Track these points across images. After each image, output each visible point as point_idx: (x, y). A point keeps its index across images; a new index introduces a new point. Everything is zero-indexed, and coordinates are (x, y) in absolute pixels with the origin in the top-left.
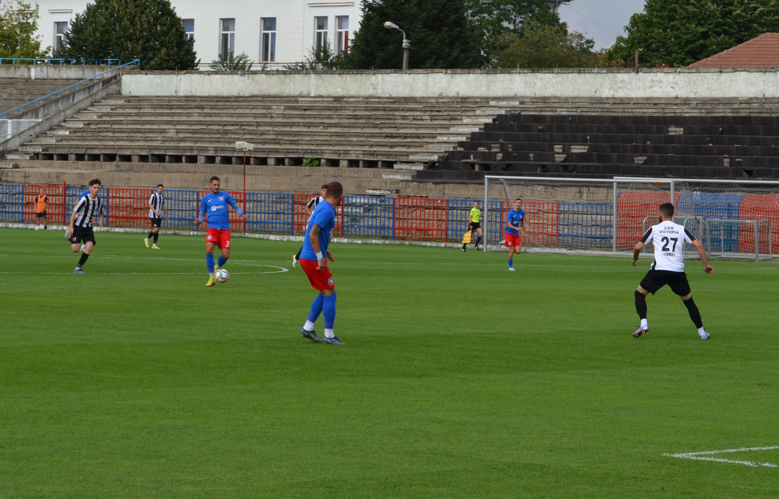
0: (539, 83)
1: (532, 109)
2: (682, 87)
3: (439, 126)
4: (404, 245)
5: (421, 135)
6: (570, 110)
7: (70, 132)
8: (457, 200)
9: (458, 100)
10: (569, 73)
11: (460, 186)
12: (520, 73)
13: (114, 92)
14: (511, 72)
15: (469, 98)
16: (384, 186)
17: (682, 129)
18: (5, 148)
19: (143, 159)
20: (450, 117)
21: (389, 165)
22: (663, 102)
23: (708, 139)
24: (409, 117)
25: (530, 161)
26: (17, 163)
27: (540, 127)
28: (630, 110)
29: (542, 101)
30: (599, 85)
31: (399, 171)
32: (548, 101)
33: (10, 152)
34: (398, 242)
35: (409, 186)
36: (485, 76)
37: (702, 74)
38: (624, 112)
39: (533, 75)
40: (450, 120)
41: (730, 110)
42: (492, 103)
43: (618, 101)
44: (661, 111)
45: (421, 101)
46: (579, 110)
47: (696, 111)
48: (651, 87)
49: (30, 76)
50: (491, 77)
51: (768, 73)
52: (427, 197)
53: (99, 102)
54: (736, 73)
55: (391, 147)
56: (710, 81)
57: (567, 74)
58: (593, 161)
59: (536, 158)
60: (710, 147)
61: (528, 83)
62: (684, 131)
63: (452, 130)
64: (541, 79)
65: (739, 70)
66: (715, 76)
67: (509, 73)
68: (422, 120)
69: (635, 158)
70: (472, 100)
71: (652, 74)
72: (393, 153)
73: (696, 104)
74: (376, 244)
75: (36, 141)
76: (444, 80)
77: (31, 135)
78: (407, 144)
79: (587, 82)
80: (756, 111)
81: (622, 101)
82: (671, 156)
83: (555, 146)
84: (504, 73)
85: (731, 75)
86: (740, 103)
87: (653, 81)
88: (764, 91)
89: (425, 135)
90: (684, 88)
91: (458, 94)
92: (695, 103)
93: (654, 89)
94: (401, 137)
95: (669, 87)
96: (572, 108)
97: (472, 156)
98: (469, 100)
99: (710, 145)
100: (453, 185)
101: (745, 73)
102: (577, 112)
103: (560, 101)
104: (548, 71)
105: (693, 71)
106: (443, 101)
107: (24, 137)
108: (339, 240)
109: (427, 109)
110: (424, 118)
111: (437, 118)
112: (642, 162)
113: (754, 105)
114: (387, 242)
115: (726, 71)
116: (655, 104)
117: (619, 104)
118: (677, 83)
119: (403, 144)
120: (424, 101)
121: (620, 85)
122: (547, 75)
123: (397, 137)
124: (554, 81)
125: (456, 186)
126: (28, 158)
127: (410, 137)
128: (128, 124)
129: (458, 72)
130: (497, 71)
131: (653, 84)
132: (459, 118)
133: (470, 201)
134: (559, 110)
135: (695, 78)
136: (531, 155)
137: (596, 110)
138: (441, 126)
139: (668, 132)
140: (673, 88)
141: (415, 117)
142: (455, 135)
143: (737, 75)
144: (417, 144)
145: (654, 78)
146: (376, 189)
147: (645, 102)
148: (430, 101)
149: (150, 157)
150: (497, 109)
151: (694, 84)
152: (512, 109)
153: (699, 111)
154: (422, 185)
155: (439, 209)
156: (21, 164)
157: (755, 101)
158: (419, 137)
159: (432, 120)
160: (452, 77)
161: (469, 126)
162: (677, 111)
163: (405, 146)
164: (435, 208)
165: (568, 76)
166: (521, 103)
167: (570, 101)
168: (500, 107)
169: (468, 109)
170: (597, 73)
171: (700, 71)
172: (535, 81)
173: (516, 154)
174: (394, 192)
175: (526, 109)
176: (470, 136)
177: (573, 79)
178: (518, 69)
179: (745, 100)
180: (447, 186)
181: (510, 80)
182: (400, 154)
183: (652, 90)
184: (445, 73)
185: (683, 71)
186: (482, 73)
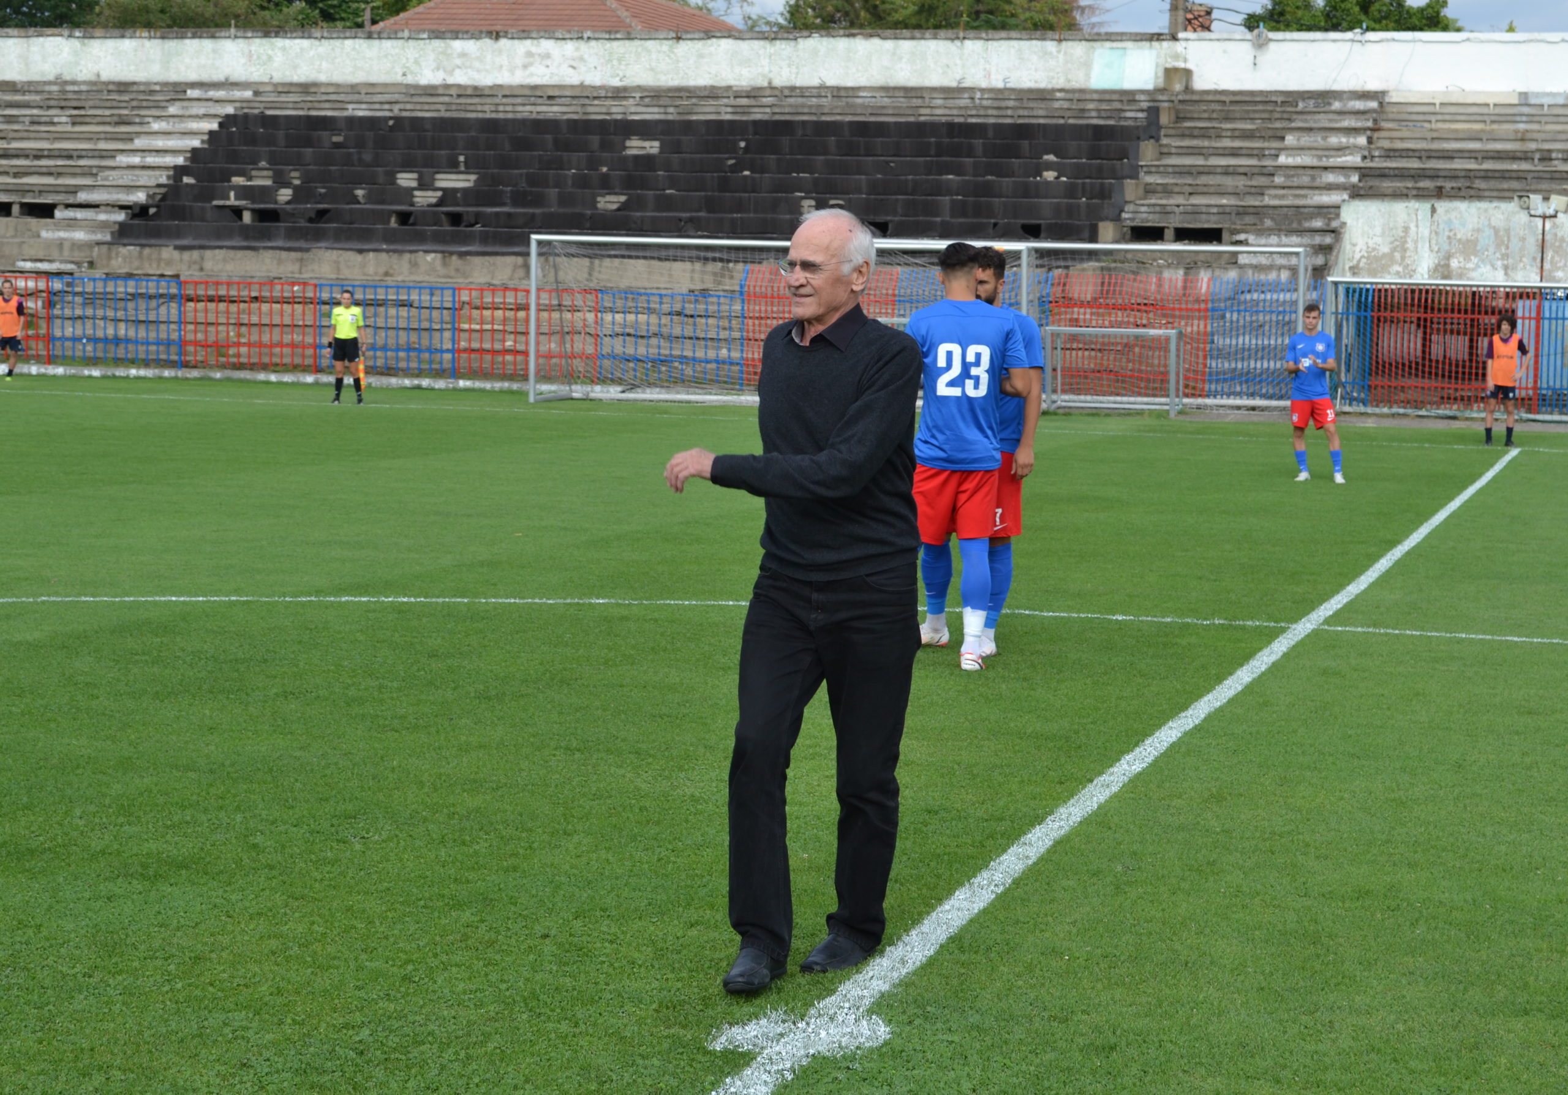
0: (279, 58)
1: (291, 105)
2: (592, 66)
3: (103, 136)
4: (211, 379)
5: (75, 154)
6: (377, 106)
8: (250, 284)
9: (111, 87)
10: (346, 38)
11: (240, 254)
12: (236, 37)
14: (217, 35)
15: (134, 83)
16: (55, 254)
17: (656, 144)
20: (116, 119)
21: (45, 211)
22: (568, 93)
23: (731, 162)
24: (21, 119)
25: (359, 203)
27: (335, 139)
28: (509, 108)
29: (299, 90)
30: (412, 60)
31: (72, 224)
32: (313, 90)
34: (195, 373)
35: (117, 254)
36: (157, 42)
37: (637, 43)
38: (497, 111)
39: (265, 41)
40: (117, 124)
41: (729, 110)
42: (191, 93)
43: (469, 92)
44: (579, 109)
45: (26, 88)
46: (396, 108)
47: (656, 110)
48: (525, 67)
50: (172, 45)
51: (778, 42)
52: (177, 276)
54: (709, 42)
55: (16, 175)
56: (654, 56)
57: (340, 41)
58: (503, 204)
59: (369, 198)
60: (746, 176)
61: (255, 57)
62: (661, 147)
63: (139, 143)
64: (284, 49)
65: (718, 34)
66: (665, 46)
67: (213, 37)
68: (53, 123)
69: (599, 199)
70: (142, 88)
71: (528, 42)
72: (34, 188)
73: (641, 98)
74: (138, 378)
76: (66, 49)
78: (53, 170)
79: (386, 56)
80: (787, 110)
81: (478, 92)
82: (671, 195)
83: (399, 175)
84: (201, 37)
85: (699, 45)
86: (735, 97)
87: (529, 54)
88: (771, 75)
89: (84, 153)
90: (599, 68)
91: (98, 75)
92: (638, 95)
93: (532, 69)
94: (27, 157)
95: (565, 67)
96: (381, 103)
97: (232, 194)
98: (135, 88)
99: (747, 173)
100: (223, 251)
101: (730, 41)
102: (391, 110)
103: (341, 90)
104: (300, 34)
105: (618, 36)
106: (76, 88)
108: (43, 370)
109: (52, 103)
110: (56, 120)
111: (88, 120)
112: (615, 206)
113: (764, 100)
114: (167, 373)
115: (689, 36)
116: (550, 98)
117: (471, 96)
118: (582, 59)
119: (44, 170)
120: (32, 88)
121: (458, 62)
122: (297, 41)
123: (17, 156)
124: (312, 53)
125: (231, 253)
127: (49, 157)
129: (98, 35)
130: (186, 33)
131: (531, 60)
132: (137, 120)
133: (282, 284)
134: (350, 106)
135: (622, 50)
136: (360, 193)
137: (433, 107)
138: (109, 136)
139: (625, 148)
140: (574, 68)
141: (36, 119)
142: (154, 154)
143: (712, 45)
144: (78, 170)
145: (534, 49)
146: (41, 261)
147: (528, 93)
148: (47, 88)
150: (210, 104)
151: (620, 60)
152: (245, 105)
153: (662, 110)
154: (147, 251)
155: (221, 301)
157: (768, 92)
158: (70, 157)
159: (74, 124)
160: (84, 44)
161: (173, 136)
162: (614, 110)
163: (50, 174)
164: (211, 299)
165: (343, 44)
166: (256, 93)
167: (363, 91)
168: (217, 101)
169: (145, 104)
170: (409, 38)
171: (632, 36)
172: (270, 52)
173: (323, 191)
174: (86, 265)
175: (278, 105)
176: (189, 155)
177: (354, 49)
178: (233, 30)
179: (747, 91)
180: (208, 253)
181: (214, 51)
182: (51, 189)
183: (527, 72)
184: (70, 36)
185: (597, 36)
186: (150, 38)
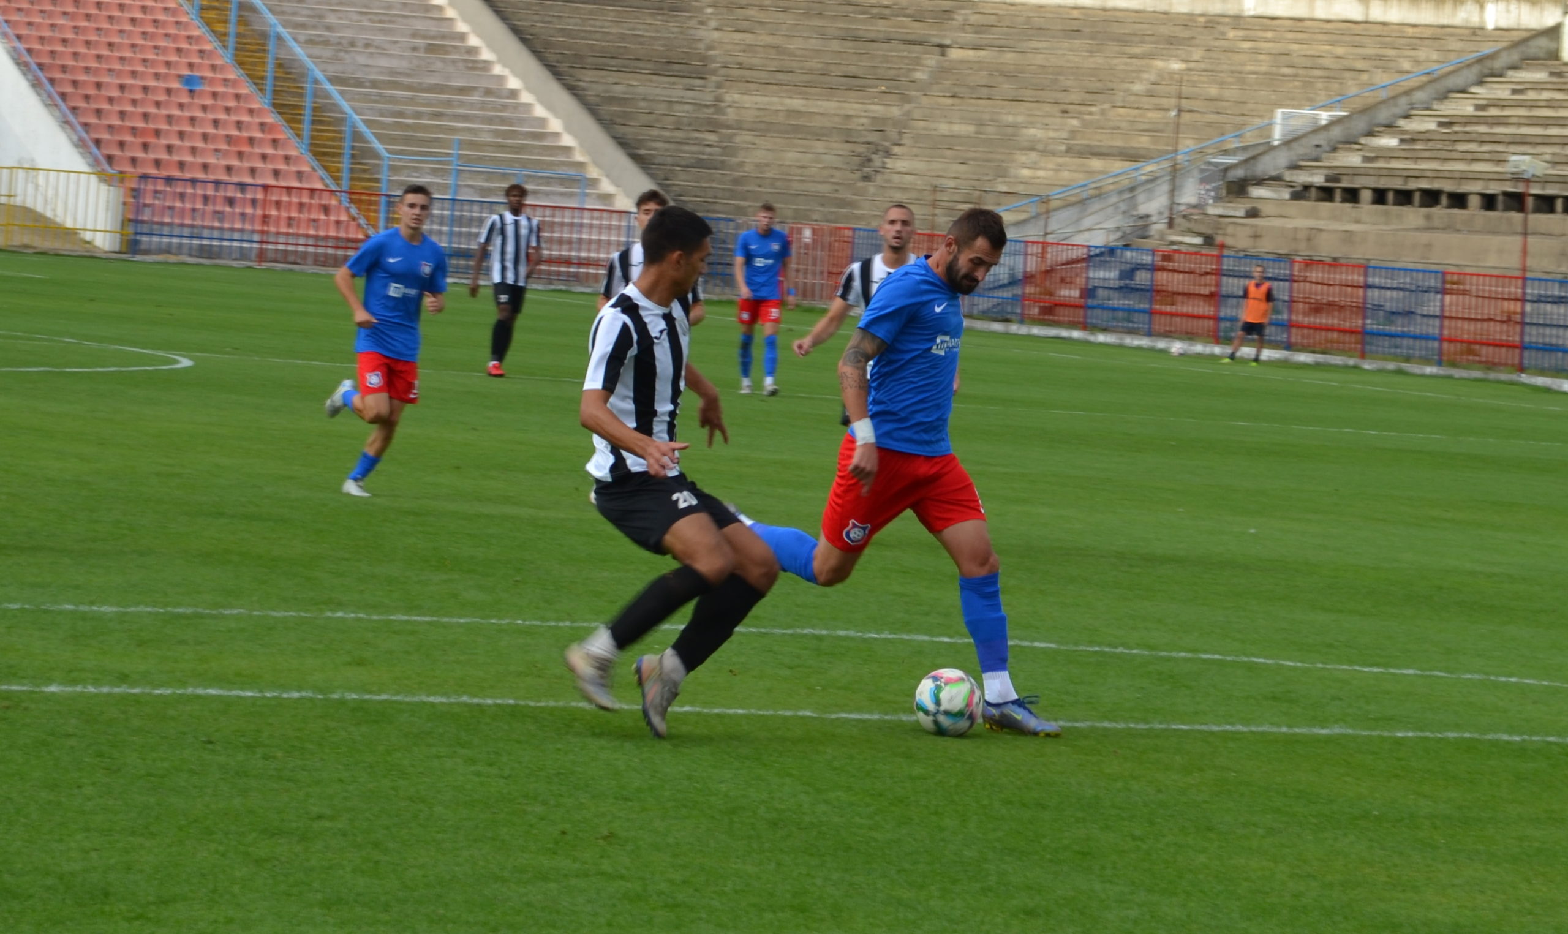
7: (1402, 141)
13: (1542, 55)
18: (1249, 173)
19: (1489, 202)
26: (1259, 205)
33: (1260, 182)
53: (1501, 76)
75: (1328, 159)
77: (1318, 146)
107: (1300, 149)
126: (1287, 196)
128: (1520, 125)
149: (1501, 198)
156: (1265, 209)
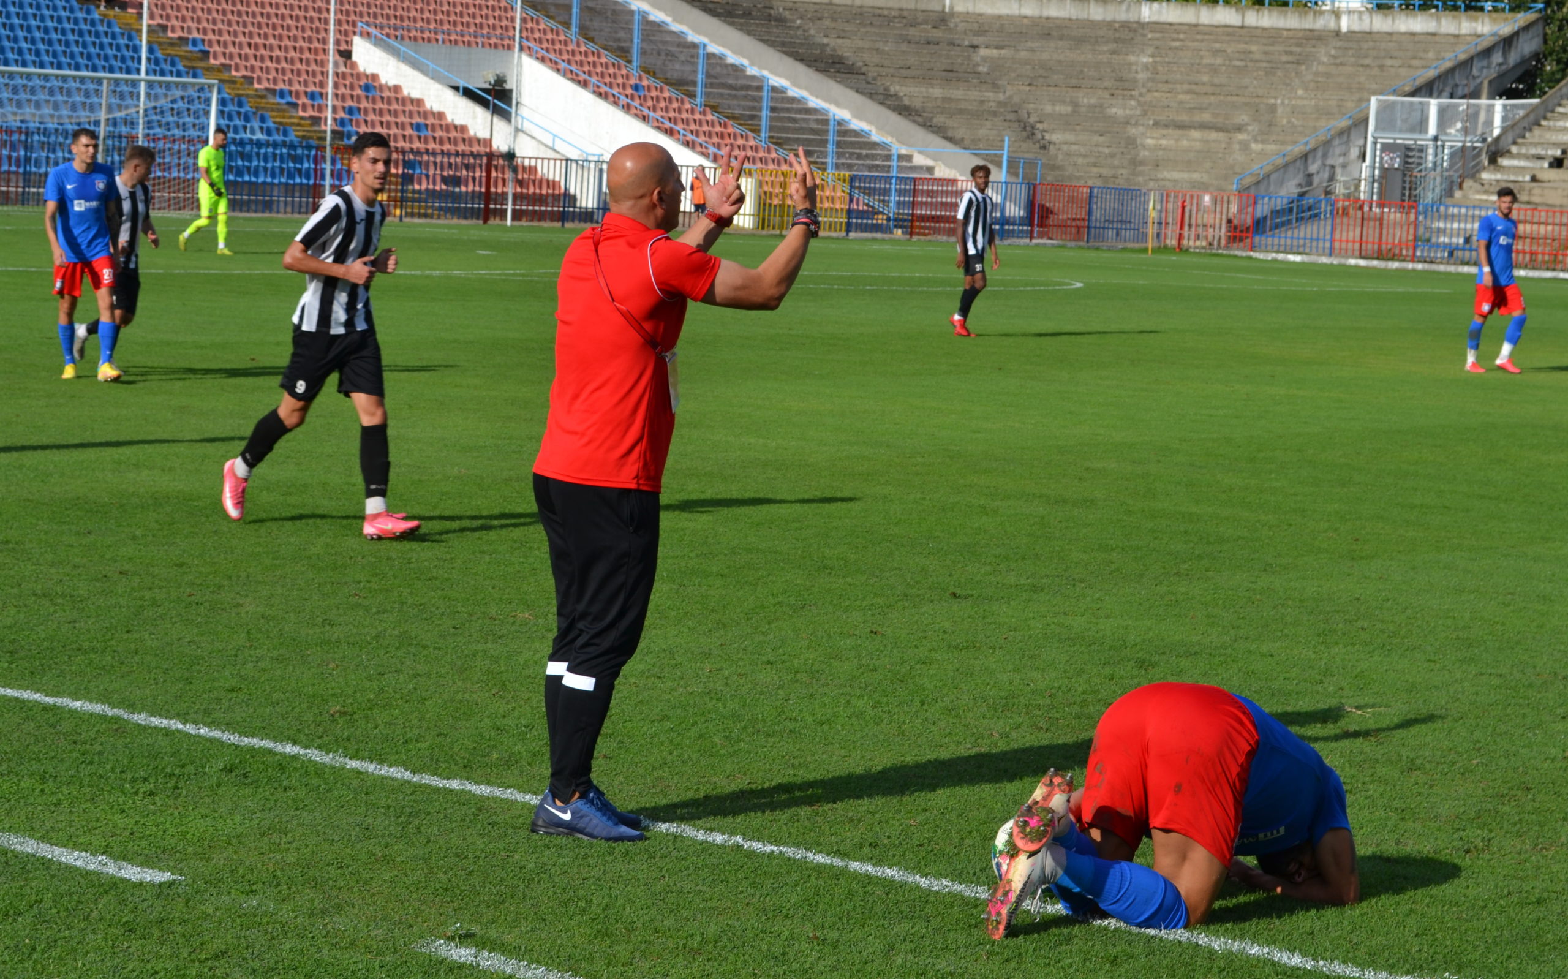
33: (1503, 155)
49: (1339, 27)
75: (1533, 137)
